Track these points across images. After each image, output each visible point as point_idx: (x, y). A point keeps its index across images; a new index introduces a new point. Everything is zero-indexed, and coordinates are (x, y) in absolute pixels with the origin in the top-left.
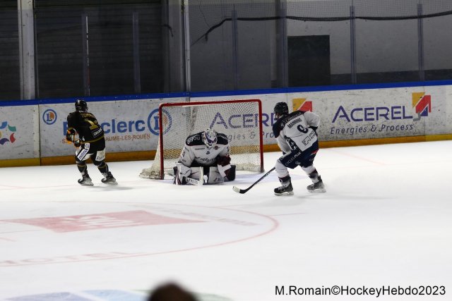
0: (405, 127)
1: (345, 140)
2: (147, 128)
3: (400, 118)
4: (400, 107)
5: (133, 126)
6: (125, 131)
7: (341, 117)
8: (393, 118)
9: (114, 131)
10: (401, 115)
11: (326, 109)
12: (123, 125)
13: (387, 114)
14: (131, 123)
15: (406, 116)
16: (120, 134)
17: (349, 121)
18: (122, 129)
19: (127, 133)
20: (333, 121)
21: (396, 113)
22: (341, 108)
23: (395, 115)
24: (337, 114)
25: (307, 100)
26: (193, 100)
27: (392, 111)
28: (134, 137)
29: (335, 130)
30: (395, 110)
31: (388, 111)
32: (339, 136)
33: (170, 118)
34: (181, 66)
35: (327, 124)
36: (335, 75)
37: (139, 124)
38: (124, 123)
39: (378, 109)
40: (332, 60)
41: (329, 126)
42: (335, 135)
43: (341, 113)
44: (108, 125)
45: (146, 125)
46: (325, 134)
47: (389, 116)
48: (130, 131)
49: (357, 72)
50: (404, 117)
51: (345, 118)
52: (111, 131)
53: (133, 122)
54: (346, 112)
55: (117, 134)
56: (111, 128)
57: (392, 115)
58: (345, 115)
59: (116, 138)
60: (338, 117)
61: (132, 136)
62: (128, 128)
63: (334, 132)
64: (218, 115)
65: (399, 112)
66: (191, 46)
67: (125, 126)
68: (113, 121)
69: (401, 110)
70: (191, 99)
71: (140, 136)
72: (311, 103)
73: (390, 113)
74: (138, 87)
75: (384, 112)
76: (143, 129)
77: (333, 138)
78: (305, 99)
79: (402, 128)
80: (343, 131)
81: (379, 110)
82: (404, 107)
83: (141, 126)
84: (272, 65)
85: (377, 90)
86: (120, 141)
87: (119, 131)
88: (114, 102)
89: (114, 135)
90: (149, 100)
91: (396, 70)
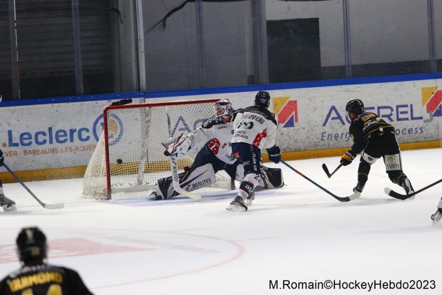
0: (414, 130)
1: (338, 148)
2: (92, 137)
3: (407, 119)
4: (406, 106)
5: (76, 135)
6: (65, 141)
7: (333, 119)
8: (399, 119)
9: (51, 142)
10: (408, 116)
11: (315, 109)
12: (62, 134)
13: (391, 115)
14: (72, 131)
15: (414, 116)
16: (59, 146)
17: (343, 123)
18: (62, 139)
19: (68, 144)
20: (324, 125)
21: (402, 113)
22: (333, 108)
23: (401, 116)
24: (328, 116)
25: (291, 99)
26: (149, 101)
27: (397, 111)
28: (77, 148)
29: (326, 135)
30: (401, 110)
31: (392, 110)
32: (332, 143)
33: (121, 124)
34: (134, 59)
35: (316, 128)
36: (325, 68)
37: (83, 132)
38: (64, 131)
39: (379, 108)
40: (322, 49)
41: (319, 130)
42: (326, 142)
43: (334, 114)
44: (44, 134)
45: (91, 133)
46: (315, 140)
47: (394, 117)
48: (72, 140)
49: (353, 63)
50: (413, 118)
51: (339, 120)
52: (48, 141)
53: (75, 130)
54: (340, 113)
55: (55, 145)
56: (47, 138)
57: (398, 116)
58: (339, 117)
59: (54, 151)
60: (330, 119)
61: (73, 148)
62: (68, 137)
63: (325, 138)
64: (181, 119)
65: (406, 112)
66: (146, 33)
67: (65, 135)
68: (50, 129)
69: (408, 109)
70: (147, 99)
71: (84, 147)
72: (295, 102)
73: (394, 113)
74: (80, 87)
75: (387, 112)
76: (88, 138)
77: (324, 145)
78: (289, 98)
79: (410, 131)
80: (336, 136)
81: (381, 110)
82: (411, 106)
83: (84, 135)
84: (248, 56)
85: (378, 85)
86: (60, 154)
87: (58, 141)
88: (50, 105)
89: (51, 146)
90: (94, 102)
91: (400, 60)
